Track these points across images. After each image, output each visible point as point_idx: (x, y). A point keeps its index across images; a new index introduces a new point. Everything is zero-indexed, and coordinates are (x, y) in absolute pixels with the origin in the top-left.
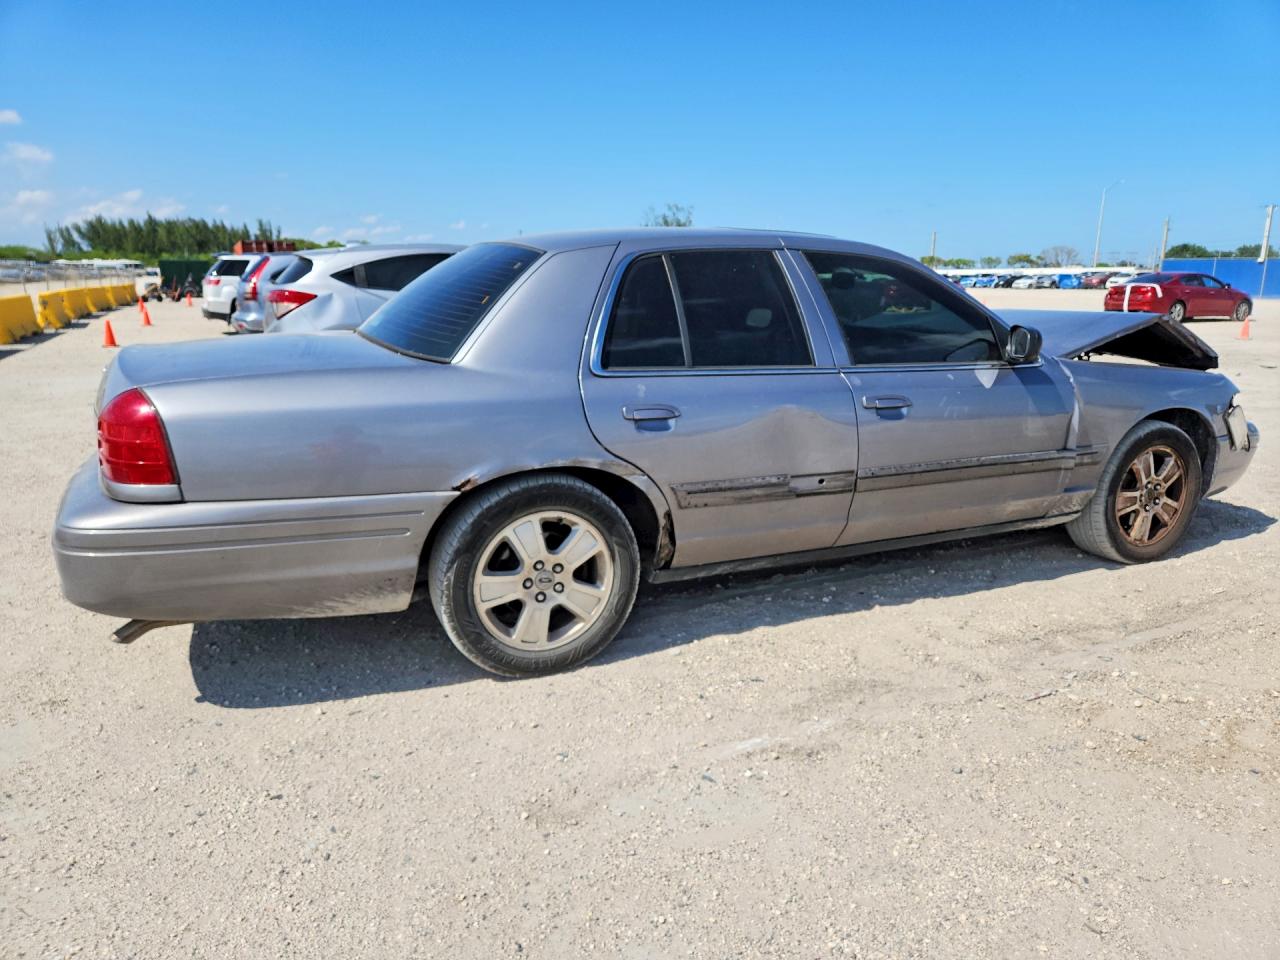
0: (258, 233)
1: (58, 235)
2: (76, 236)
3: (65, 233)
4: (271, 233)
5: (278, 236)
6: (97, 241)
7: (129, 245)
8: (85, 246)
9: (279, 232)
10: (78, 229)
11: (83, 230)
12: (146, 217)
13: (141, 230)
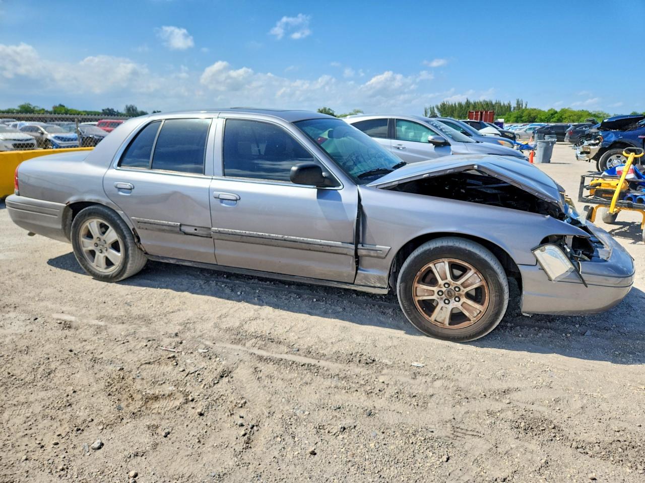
0: (516, 106)
1: (429, 110)
2: (436, 111)
3: (432, 109)
4: (522, 105)
5: (526, 107)
6: (444, 112)
7: (456, 114)
8: (438, 114)
9: (526, 105)
10: (438, 108)
11: (439, 107)
12: (466, 100)
13: (462, 107)
